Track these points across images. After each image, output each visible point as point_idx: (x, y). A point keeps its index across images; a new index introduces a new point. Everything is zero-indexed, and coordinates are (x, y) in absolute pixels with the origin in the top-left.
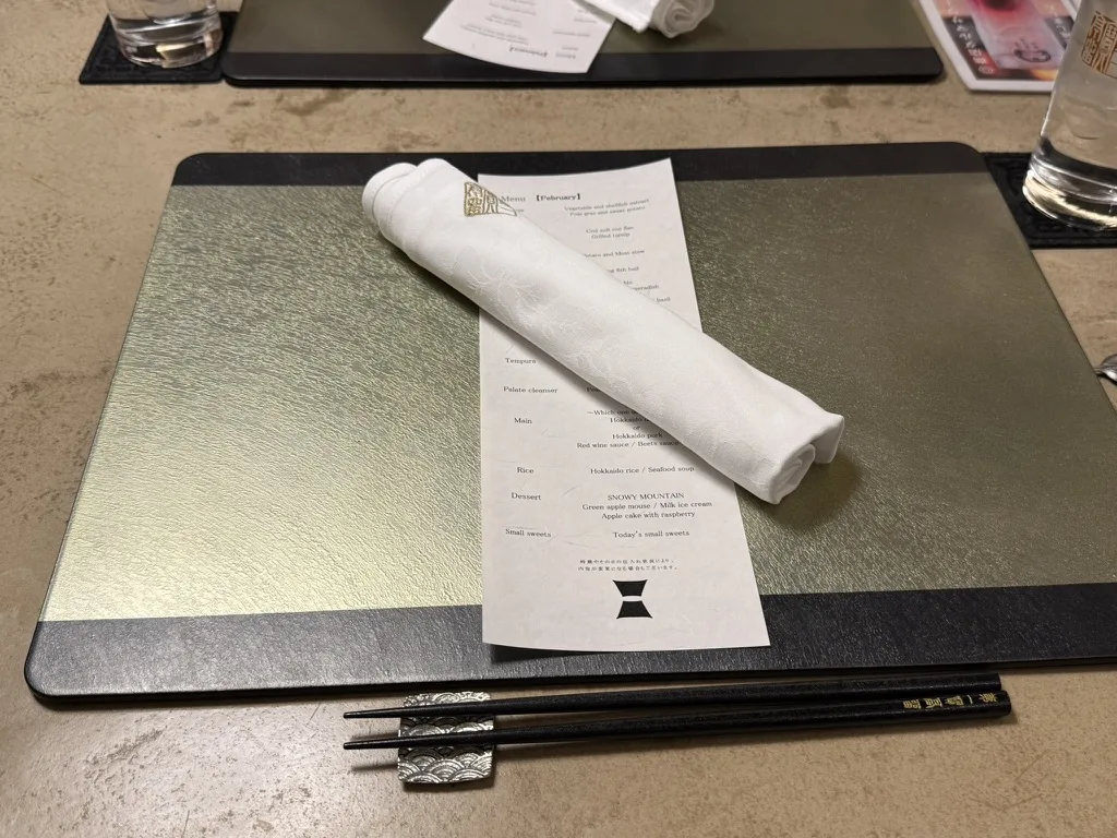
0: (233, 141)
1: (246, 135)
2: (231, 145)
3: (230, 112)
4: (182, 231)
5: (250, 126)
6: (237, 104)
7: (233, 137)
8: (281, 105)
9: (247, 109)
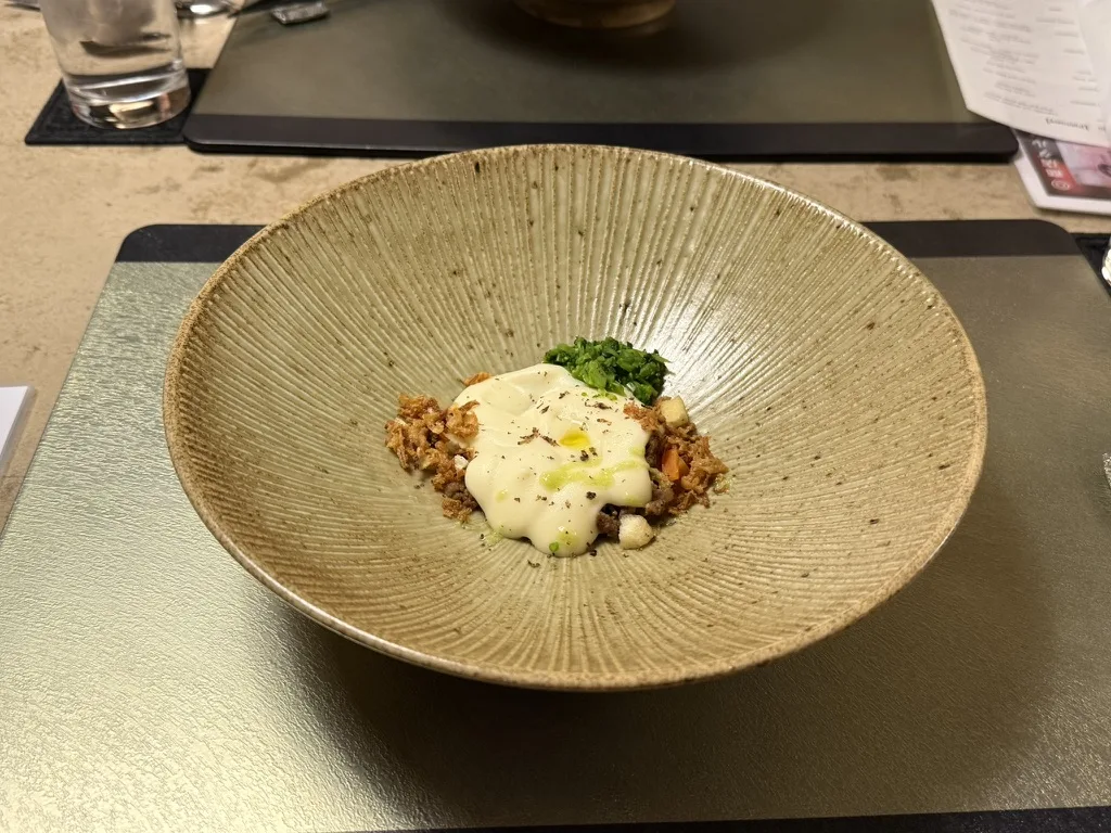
0: (195, 211)
1: (210, 203)
2: (192, 215)
3: (194, 178)
4: (122, 317)
5: (216, 195)
6: (203, 169)
7: (195, 207)
8: (255, 169)
9: (214, 175)
